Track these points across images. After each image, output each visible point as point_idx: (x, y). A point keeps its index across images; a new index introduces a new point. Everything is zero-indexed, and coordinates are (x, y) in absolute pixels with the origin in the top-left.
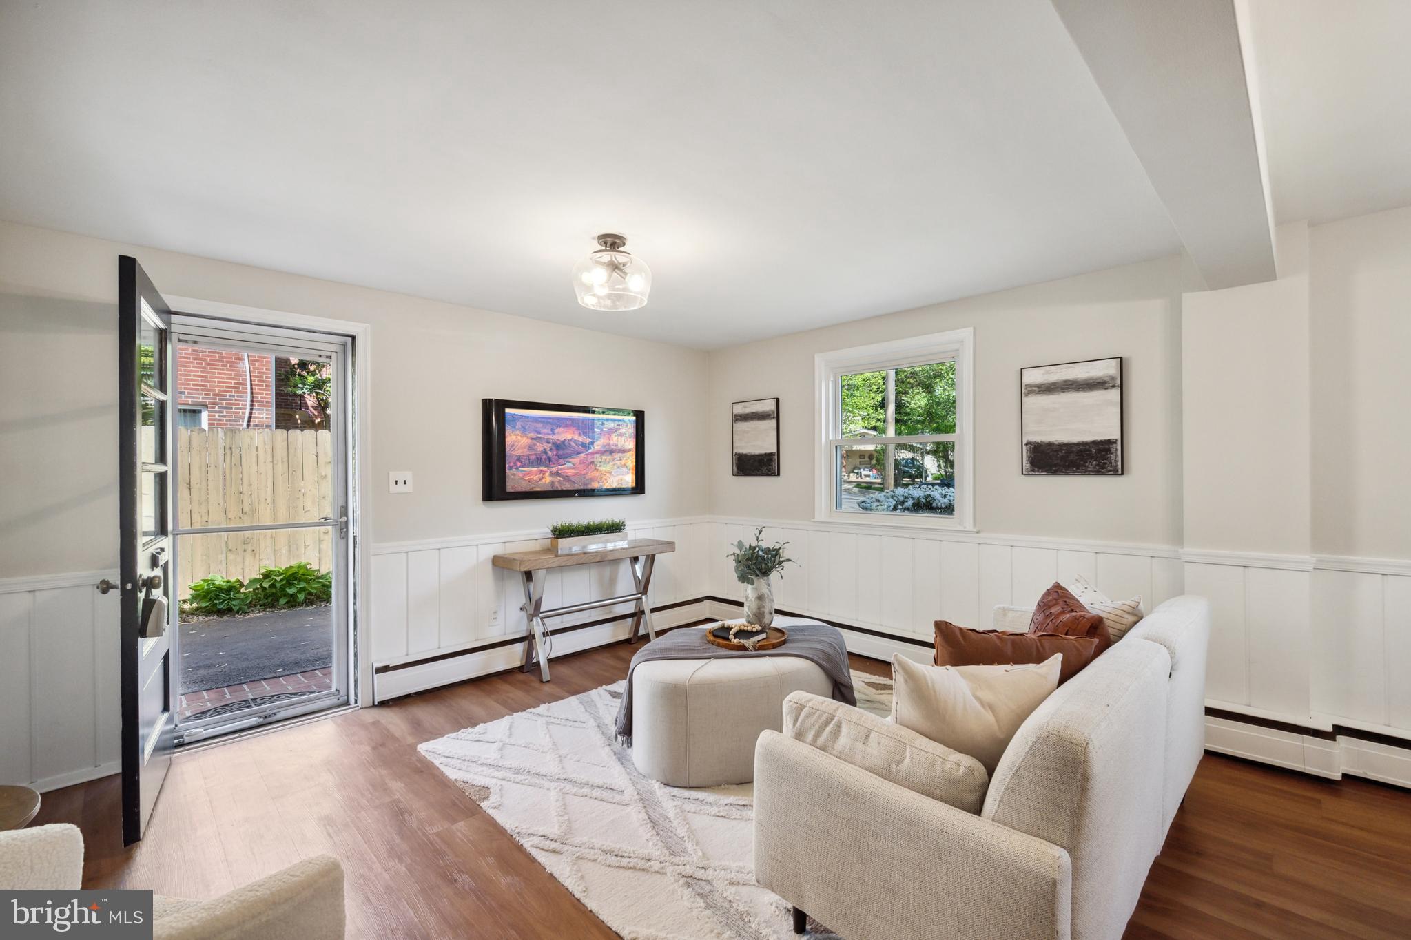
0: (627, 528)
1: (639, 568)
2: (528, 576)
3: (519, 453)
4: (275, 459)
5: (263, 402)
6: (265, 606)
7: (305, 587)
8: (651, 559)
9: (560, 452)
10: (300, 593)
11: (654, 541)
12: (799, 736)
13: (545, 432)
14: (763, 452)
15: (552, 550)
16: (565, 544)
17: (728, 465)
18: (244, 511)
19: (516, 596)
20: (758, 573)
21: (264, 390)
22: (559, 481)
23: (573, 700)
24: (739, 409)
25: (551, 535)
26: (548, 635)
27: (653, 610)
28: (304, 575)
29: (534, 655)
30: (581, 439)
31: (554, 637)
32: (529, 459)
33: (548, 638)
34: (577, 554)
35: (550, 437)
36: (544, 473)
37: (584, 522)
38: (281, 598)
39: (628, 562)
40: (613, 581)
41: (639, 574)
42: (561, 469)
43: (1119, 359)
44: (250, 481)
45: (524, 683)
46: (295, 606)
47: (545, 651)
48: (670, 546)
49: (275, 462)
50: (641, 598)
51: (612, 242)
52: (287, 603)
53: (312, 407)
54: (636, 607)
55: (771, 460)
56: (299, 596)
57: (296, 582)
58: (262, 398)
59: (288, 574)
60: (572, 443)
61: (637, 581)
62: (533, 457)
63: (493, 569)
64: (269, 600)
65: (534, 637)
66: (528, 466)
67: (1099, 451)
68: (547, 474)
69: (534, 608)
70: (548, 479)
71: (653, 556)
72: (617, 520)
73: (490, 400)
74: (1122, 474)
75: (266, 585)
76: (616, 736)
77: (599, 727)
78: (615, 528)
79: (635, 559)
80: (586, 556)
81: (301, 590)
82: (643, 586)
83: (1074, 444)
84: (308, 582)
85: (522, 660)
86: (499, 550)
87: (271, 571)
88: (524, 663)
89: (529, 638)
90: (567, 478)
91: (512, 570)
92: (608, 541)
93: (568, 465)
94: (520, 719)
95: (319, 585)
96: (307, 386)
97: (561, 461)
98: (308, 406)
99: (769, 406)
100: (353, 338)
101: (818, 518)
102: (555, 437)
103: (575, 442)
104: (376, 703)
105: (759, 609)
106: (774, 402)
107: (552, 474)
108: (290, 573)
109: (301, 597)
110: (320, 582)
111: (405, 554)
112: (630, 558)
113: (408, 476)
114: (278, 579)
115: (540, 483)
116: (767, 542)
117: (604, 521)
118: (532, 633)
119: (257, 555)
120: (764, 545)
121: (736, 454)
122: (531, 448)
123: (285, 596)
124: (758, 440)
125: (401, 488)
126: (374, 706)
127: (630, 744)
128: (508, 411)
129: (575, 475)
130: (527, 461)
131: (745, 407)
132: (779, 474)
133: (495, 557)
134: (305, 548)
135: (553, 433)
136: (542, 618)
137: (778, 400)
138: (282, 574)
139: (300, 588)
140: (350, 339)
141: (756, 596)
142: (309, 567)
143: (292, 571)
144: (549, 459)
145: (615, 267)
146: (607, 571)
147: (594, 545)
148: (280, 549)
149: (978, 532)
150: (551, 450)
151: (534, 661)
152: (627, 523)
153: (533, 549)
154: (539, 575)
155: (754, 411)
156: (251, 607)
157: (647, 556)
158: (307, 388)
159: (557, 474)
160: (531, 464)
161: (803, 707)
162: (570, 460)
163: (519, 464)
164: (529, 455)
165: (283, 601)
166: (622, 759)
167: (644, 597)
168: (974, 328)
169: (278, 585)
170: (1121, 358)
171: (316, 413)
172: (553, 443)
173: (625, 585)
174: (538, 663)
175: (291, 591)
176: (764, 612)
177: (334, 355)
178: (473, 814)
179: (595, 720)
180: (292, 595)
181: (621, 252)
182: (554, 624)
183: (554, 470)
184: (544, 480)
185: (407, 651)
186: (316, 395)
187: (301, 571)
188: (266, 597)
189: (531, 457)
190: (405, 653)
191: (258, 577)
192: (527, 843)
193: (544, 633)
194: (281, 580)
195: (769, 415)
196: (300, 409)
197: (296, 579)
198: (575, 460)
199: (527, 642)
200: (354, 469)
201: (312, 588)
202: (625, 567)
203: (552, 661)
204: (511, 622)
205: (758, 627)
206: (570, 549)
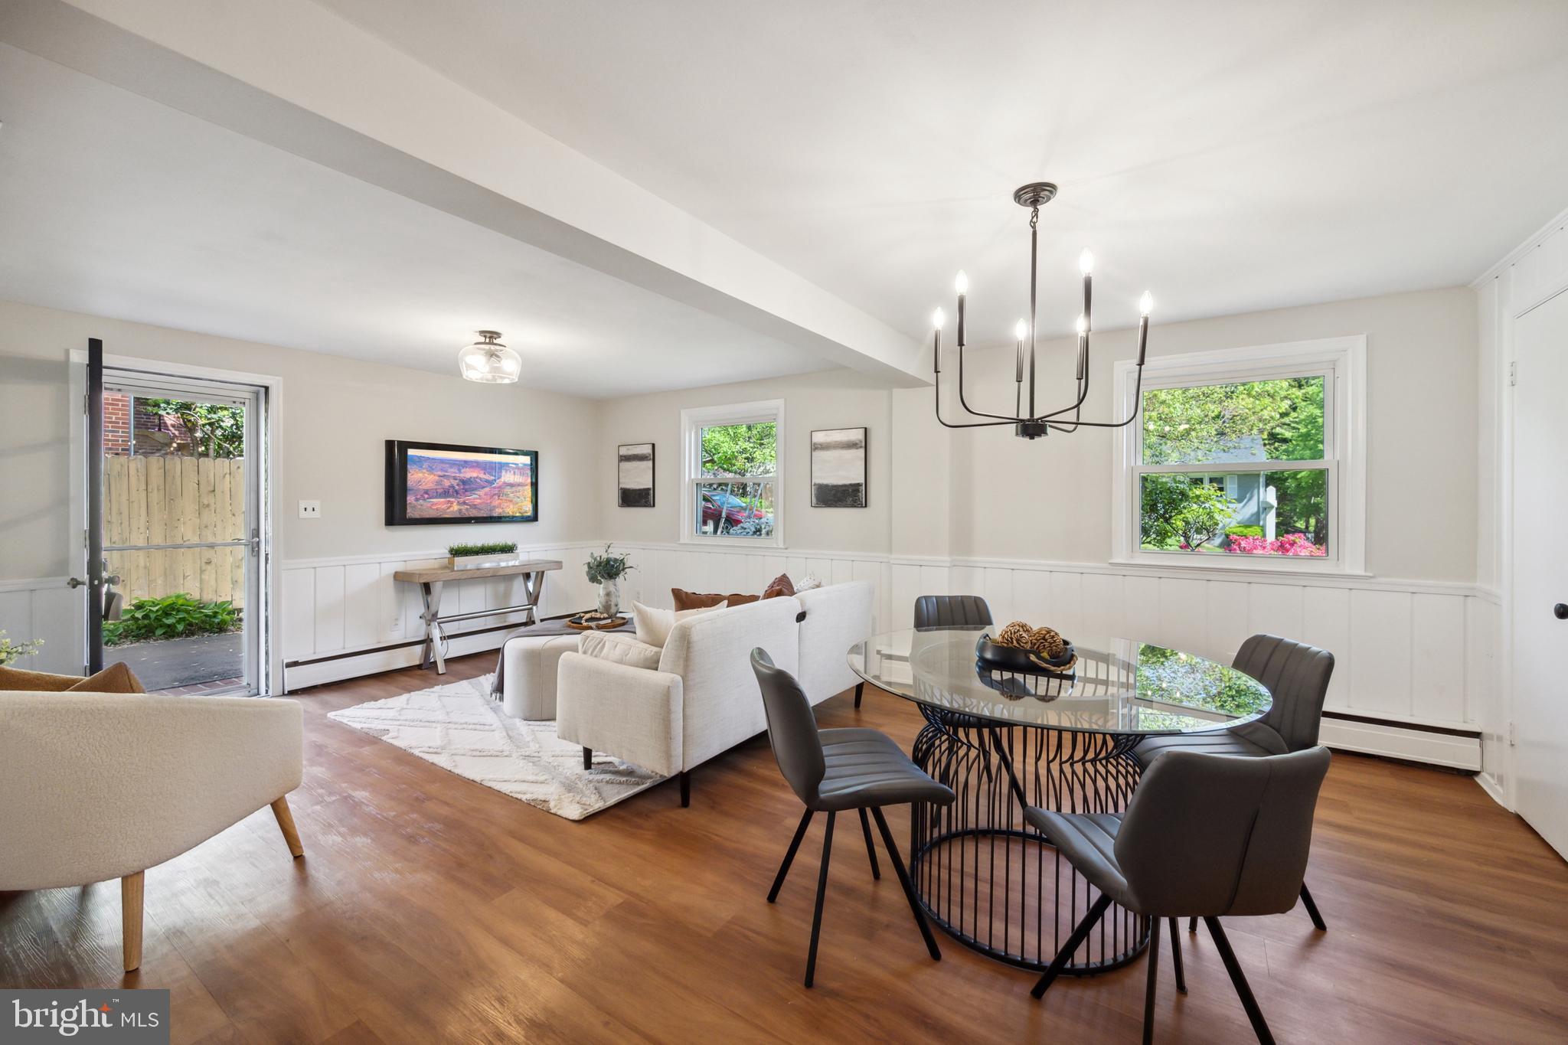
0: (519, 550)
1: (530, 586)
2: (427, 588)
3: (426, 487)
4: (150, 487)
5: (118, 423)
6: (138, 637)
7: (185, 618)
8: (541, 575)
9: (466, 487)
10: (179, 624)
11: (543, 560)
12: (585, 652)
13: (452, 471)
14: (642, 487)
15: (450, 566)
16: (461, 562)
17: (614, 497)
18: (113, 540)
19: (416, 607)
20: (606, 576)
21: (119, 410)
22: (467, 509)
23: (464, 683)
24: (624, 451)
25: (449, 556)
26: (445, 639)
27: (542, 620)
28: (182, 605)
29: (432, 655)
30: (487, 477)
31: (450, 641)
32: (437, 492)
33: (445, 641)
34: (470, 570)
35: (458, 475)
36: (452, 503)
37: (479, 545)
38: (156, 628)
39: (521, 579)
40: (507, 595)
41: (531, 588)
42: (467, 499)
43: (864, 429)
44: (119, 509)
45: (421, 675)
46: (173, 637)
47: (443, 651)
48: (558, 565)
49: (150, 490)
50: (531, 609)
51: (491, 336)
52: (164, 634)
53: (173, 426)
54: (527, 618)
55: (648, 494)
56: (178, 626)
57: (174, 613)
58: (116, 418)
59: (165, 604)
60: (478, 480)
61: (529, 594)
62: (440, 491)
63: (395, 584)
64: (143, 631)
65: (432, 640)
66: (436, 497)
67: (853, 491)
68: (455, 504)
69: (431, 617)
70: (455, 507)
71: (543, 572)
72: (510, 543)
73: (393, 441)
74: (866, 506)
75: (139, 615)
76: (491, 694)
77: (482, 696)
78: (508, 549)
79: (527, 576)
80: (481, 571)
81: (180, 621)
82: (534, 599)
83: (840, 486)
84: (188, 612)
85: (420, 659)
86: (400, 567)
87: (145, 601)
88: (422, 662)
89: (427, 641)
90: (474, 506)
91: (411, 582)
92: (501, 560)
93: (474, 496)
94: (416, 696)
95: (202, 615)
96: (171, 406)
97: (467, 493)
98: (167, 426)
99: (646, 450)
100: (267, 388)
101: (682, 541)
102: (462, 475)
103: (480, 479)
104: (286, 692)
105: (607, 602)
106: (650, 446)
107: (459, 503)
108: (168, 603)
109: (180, 627)
110: (202, 612)
111: (313, 570)
112: (523, 574)
113: (317, 504)
114: (155, 609)
115: (448, 511)
116: (615, 554)
117: (498, 543)
118: (430, 637)
119: (128, 587)
120: (612, 556)
121: (621, 489)
122: (438, 483)
123: (161, 626)
124: (637, 478)
125: (309, 514)
126: (284, 694)
127: (501, 699)
128: (411, 452)
129: (480, 504)
130: (435, 494)
131: (628, 449)
132: (654, 506)
133: (396, 573)
134: (184, 579)
135: (460, 472)
136: (439, 623)
137: (653, 445)
138: (158, 604)
139: (180, 618)
140: (263, 389)
141: (604, 593)
142: (188, 597)
143: (169, 601)
144: (457, 492)
145: (492, 355)
146: (502, 587)
147: (488, 562)
148: (155, 580)
149: (786, 549)
150: (458, 485)
151: (432, 660)
152: (519, 546)
153: (432, 567)
154: (436, 588)
155: (635, 453)
156: (121, 638)
157: (537, 573)
158: (171, 409)
159: (464, 503)
160: (440, 496)
161: (588, 637)
162: (476, 492)
163: (426, 496)
164: (436, 489)
165: (159, 632)
166: (495, 710)
167: (534, 608)
168: (785, 400)
169: (153, 616)
170: (866, 429)
171: (177, 433)
172: (460, 480)
173: (518, 595)
174: (435, 663)
175: (169, 621)
176: (610, 605)
177: (247, 401)
178: (376, 743)
179: (480, 692)
180: (169, 626)
181: (496, 344)
182: (451, 628)
183: (462, 500)
184: (451, 509)
185: (315, 650)
186: (182, 415)
187: (181, 602)
188: (139, 628)
189: (439, 491)
190: (312, 652)
191: (129, 608)
192: (416, 752)
193: (441, 638)
194: (157, 611)
195: (647, 457)
196: (160, 430)
197: (173, 609)
198: (481, 492)
199: (425, 645)
200: (266, 498)
201: (192, 618)
202: (519, 582)
203: (448, 661)
204: (410, 626)
205: (606, 615)
206: (466, 566)
